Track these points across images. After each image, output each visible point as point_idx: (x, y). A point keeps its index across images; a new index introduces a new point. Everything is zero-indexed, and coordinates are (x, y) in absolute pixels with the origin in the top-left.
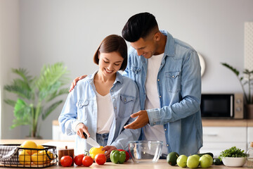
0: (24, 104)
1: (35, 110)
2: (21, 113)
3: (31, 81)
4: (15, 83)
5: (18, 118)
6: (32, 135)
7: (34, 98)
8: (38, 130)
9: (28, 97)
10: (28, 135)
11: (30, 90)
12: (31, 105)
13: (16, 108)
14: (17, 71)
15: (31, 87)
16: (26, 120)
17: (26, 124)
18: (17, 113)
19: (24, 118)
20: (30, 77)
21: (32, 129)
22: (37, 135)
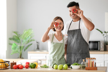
0: (16, 45)
1: (21, 47)
2: (15, 48)
3: (20, 36)
4: (14, 37)
5: (14, 51)
6: (20, 57)
7: (21, 43)
8: (22, 55)
9: (18, 42)
10: (18, 57)
11: (19, 39)
12: (19, 46)
14: (15, 32)
16: (17, 51)
17: (17, 53)
18: (13, 48)
19: (16, 51)
20: (19, 34)
21: (20, 55)
22: (22, 57)
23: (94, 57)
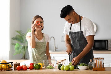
0: (19, 45)
1: (24, 47)
2: (18, 48)
3: (23, 35)
4: (17, 36)
5: (17, 51)
6: (23, 58)
7: (24, 43)
8: (26, 56)
9: (22, 42)
11: (22, 39)
12: (22, 46)
13: (16, 47)
14: (18, 32)
15: (23, 38)
16: (21, 52)
17: (20, 53)
18: (16, 49)
19: (19, 51)
20: (23, 34)
21: (23, 55)
22: (25, 58)
23: (102, 57)
